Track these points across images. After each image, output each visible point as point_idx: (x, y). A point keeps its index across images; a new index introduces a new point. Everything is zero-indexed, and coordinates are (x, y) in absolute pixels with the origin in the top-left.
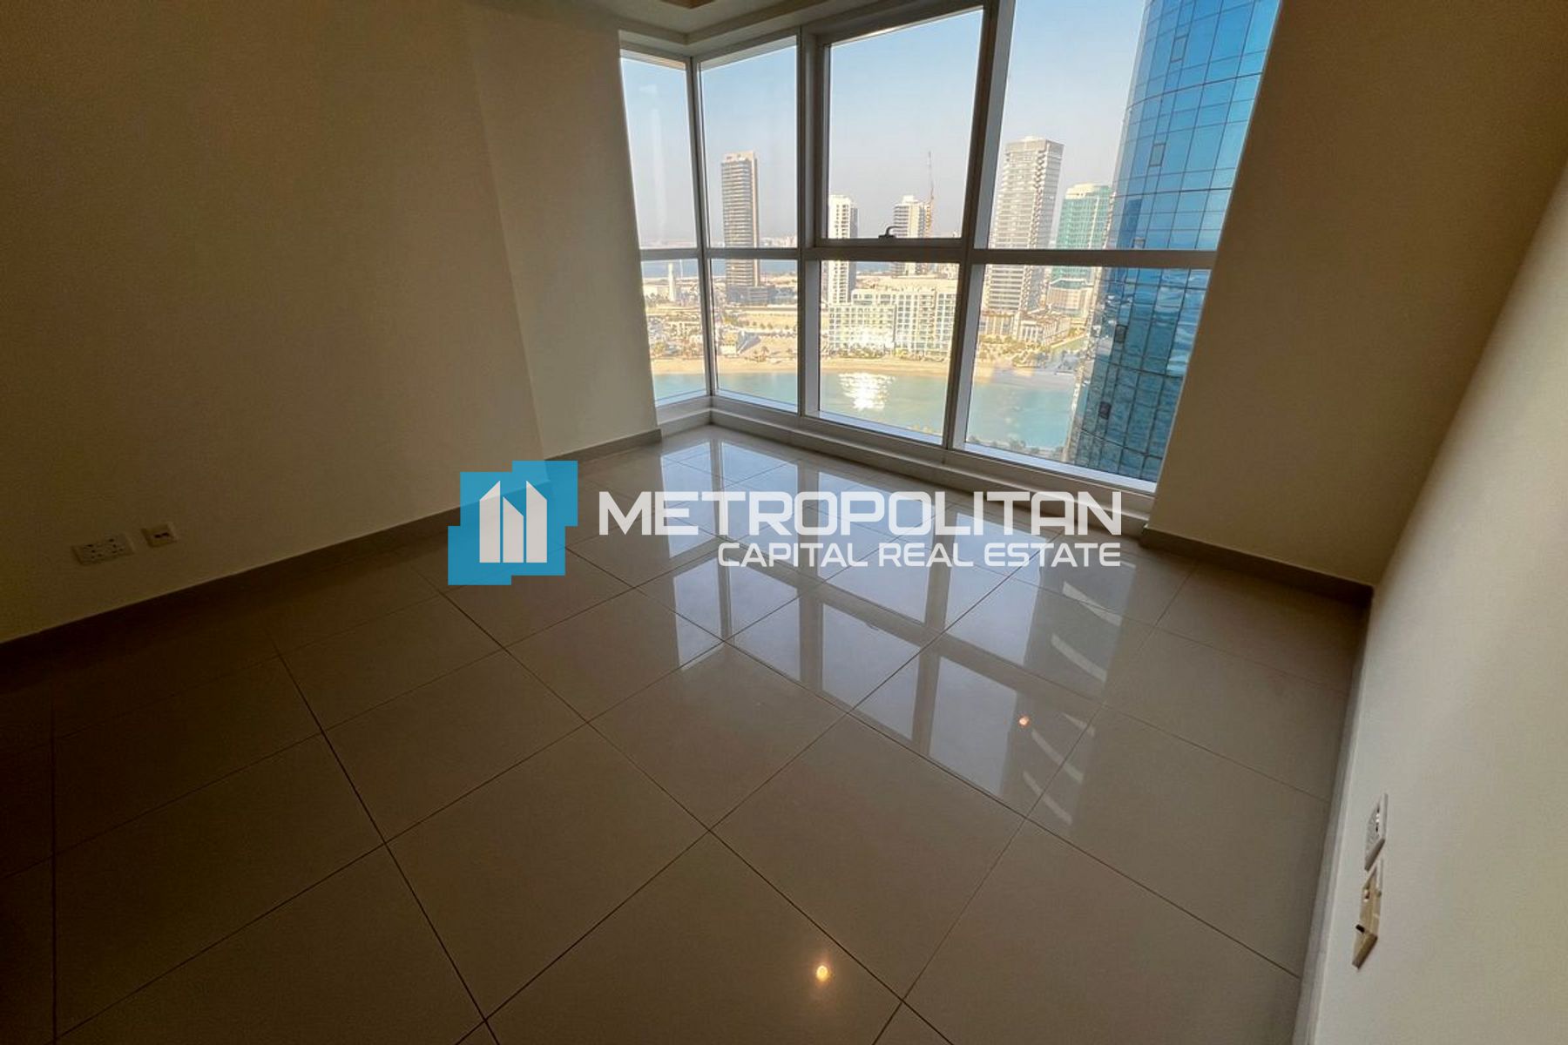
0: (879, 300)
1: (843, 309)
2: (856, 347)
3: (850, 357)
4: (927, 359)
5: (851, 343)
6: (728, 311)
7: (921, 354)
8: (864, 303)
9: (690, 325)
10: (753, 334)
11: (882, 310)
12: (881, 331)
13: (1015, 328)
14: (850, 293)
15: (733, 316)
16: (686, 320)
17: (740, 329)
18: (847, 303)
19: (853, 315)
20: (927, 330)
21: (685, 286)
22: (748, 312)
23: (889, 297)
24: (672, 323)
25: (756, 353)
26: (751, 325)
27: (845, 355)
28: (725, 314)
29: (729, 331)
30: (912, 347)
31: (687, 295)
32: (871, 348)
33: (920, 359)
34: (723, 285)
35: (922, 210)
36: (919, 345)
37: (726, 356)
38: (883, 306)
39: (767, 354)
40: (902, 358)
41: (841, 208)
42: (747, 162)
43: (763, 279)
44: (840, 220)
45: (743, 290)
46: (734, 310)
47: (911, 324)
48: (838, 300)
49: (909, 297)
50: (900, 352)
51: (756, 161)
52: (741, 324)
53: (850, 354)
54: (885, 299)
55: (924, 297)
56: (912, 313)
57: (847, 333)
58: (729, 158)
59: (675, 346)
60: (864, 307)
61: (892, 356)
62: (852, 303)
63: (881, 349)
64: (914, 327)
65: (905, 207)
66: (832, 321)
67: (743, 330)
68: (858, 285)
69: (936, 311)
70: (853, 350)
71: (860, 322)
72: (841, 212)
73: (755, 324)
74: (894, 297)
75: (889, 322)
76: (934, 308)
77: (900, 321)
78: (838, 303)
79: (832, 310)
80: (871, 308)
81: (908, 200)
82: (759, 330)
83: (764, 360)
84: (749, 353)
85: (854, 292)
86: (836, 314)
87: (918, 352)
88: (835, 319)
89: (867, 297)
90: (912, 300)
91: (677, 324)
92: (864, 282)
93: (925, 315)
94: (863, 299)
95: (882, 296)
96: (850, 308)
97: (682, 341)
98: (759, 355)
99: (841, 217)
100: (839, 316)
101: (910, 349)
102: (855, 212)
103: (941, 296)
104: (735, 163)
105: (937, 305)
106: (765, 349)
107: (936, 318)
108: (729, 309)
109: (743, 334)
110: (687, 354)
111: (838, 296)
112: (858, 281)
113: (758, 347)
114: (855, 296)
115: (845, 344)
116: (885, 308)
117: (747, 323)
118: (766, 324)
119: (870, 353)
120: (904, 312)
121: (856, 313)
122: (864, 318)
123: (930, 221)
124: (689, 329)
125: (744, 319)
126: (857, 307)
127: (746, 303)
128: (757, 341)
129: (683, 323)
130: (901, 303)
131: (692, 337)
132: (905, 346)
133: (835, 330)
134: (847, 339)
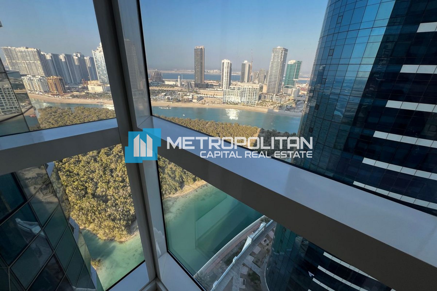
0: (237, 89)
1: (227, 91)
2: (230, 102)
4: (250, 106)
5: (229, 100)
6: (195, 90)
7: (248, 104)
8: (233, 90)
10: (202, 97)
11: (238, 92)
12: (237, 97)
13: (274, 98)
15: (196, 91)
17: (198, 95)
18: (228, 89)
20: (250, 98)
21: (183, 82)
22: (200, 90)
23: (240, 88)
24: (179, 93)
25: (202, 102)
26: (201, 94)
27: (227, 104)
28: (194, 91)
29: (195, 96)
30: (246, 102)
31: (183, 85)
32: (235, 102)
33: (248, 106)
34: (194, 82)
35: (249, 65)
36: (248, 102)
37: (194, 102)
38: (238, 91)
39: (205, 102)
40: (243, 105)
41: (227, 63)
42: (202, 49)
43: (205, 81)
44: (227, 66)
45: (199, 84)
46: (197, 90)
47: (246, 96)
49: (245, 88)
50: (243, 104)
51: (204, 49)
53: (229, 104)
54: (239, 89)
55: (250, 89)
56: (246, 93)
57: (228, 97)
58: (196, 47)
59: (180, 99)
60: (233, 91)
61: (240, 104)
63: (237, 102)
64: (247, 97)
65: (245, 64)
66: (224, 94)
67: (199, 95)
68: (231, 84)
69: (253, 93)
70: (229, 103)
71: (232, 95)
72: (227, 64)
73: (202, 94)
74: (241, 88)
75: (240, 95)
76: (252, 92)
77: (243, 95)
78: (226, 89)
79: (224, 91)
80: (235, 91)
81: (246, 62)
82: (204, 96)
83: (204, 104)
84: (200, 102)
85: (230, 86)
87: (247, 104)
88: (225, 93)
89: (234, 88)
90: (246, 89)
92: (233, 83)
93: (250, 94)
95: (238, 88)
96: (229, 91)
97: (182, 98)
99: (227, 65)
100: (226, 93)
101: (245, 103)
102: (231, 64)
103: (254, 89)
104: (198, 49)
105: (253, 91)
107: (252, 94)
108: (195, 89)
109: (199, 96)
110: (183, 101)
111: (226, 87)
112: (231, 83)
114: (231, 88)
115: (227, 101)
116: (239, 91)
117: (200, 93)
118: (205, 94)
119: (234, 104)
120: (244, 93)
121: (231, 92)
122: (233, 94)
123: (251, 68)
124: (184, 94)
125: (199, 92)
126: (231, 91)
127: (200, 88)
128: (203, 99)
129: (182, 92)
130: (243, 90)
131: (185, 97)
132: (244, 102)
133: (225, 97)
134: (228, 99)
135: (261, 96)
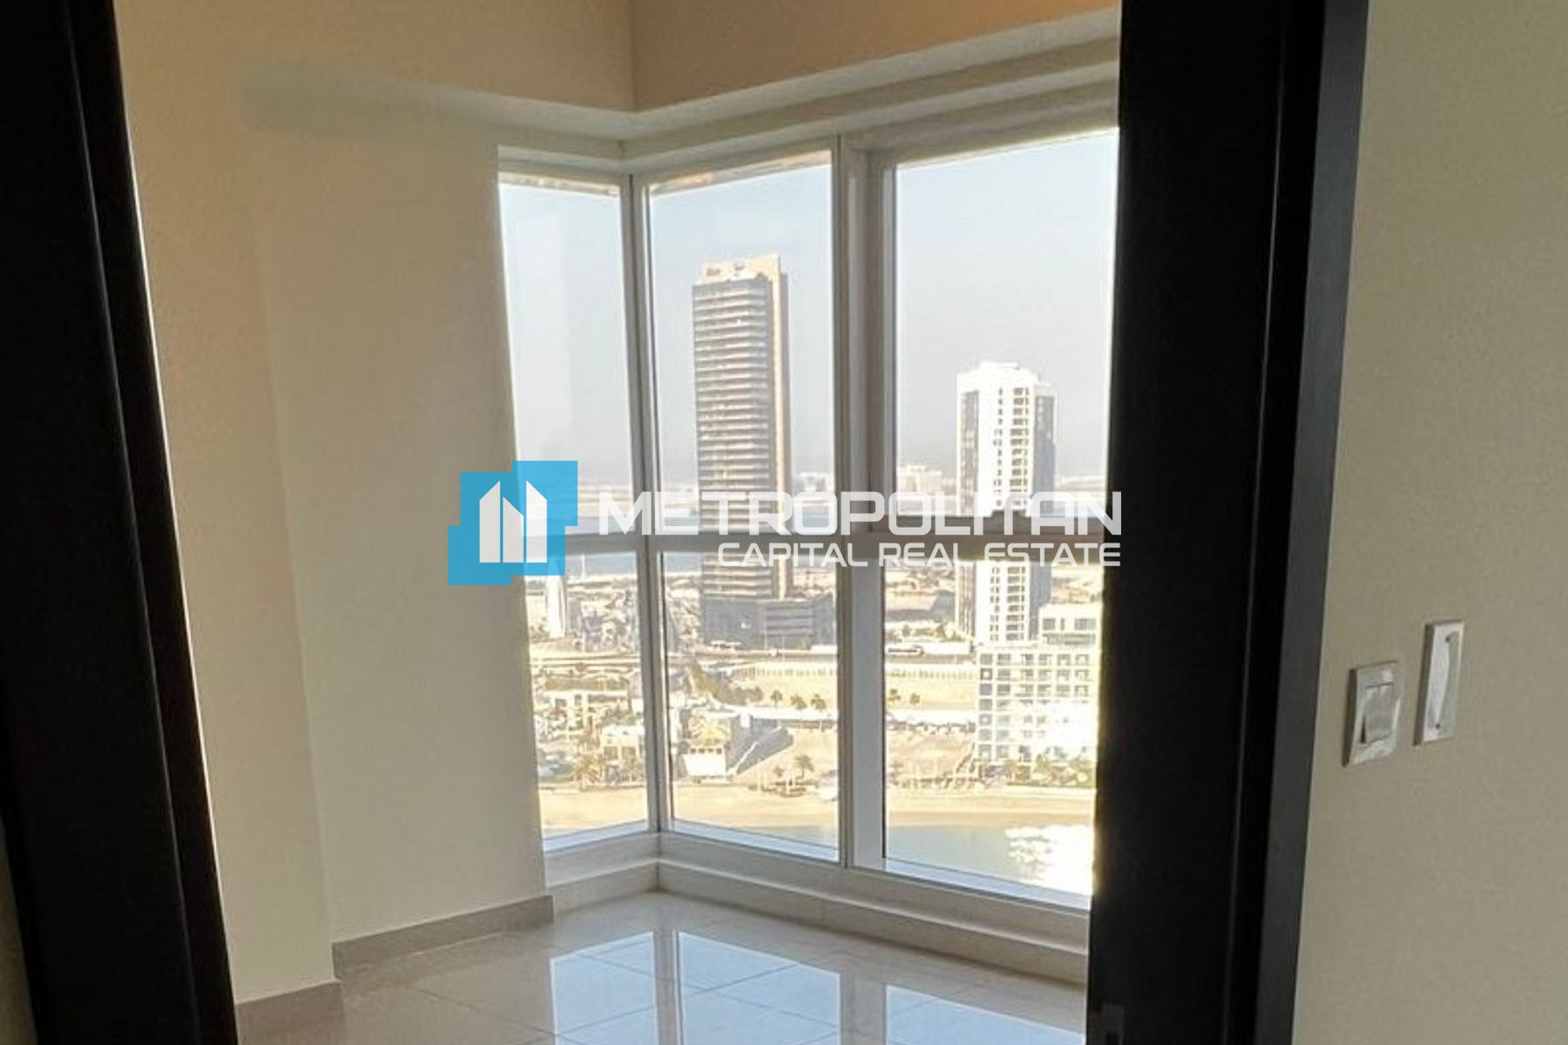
1: (1017, 657)
2: (1052, 756)
3: (1035, 784)
6: (705, 664)
9: (603, 699)
10: (773, 723)
14: (1034, 612)
15: (719, 675)
16: (594, 685)
17: (737, 710)
18: (1026, 642)
19: (1043, 673)
21: (590, 597)
22: (759, 665)
24: (553, 695)
25: (779, 772)
26: (767, 699)
27: (1024, 777)
28: (697, 670)
29: (709, 715)
31: (596, 620)
34: (694, 594)
37: (698, 780)
39: (808, 775)
41: (1009, 397)
42: (761, 281)
43: (799, 580)
44: (1008, 425)
45: (746, 607)
46: (723, 659)
48: (1003, 632)
51: (783, 279)
52: (740, 697)
53: (1035, 777)
57: (1028, 719)
58: (710, 273)
59: (562, 754)
60: (1073, 652)
62: (1041, 640)
66: (985, 689)
67: (747, 712)
68: (1056, 590)
70: (1043, 764)
71: (1063, 690)
72: (1009, 406)
73: (776, 696)
78: (1003, 641)
79: (987, 658)
82: (790, 713)
83: (800, 791)
84: (762, 772)
85: (1045, 612)
86: (995, 667)
88: (995, 683)
89: (1080, 625)
91: (568, 696)
92: (1073, 584)
94: (1070, 628)
96: (1036, 653)
97: (582, 741)
98: (786, 778)
99: (1008, 417)
100: (1005, 674)
104: (728, 285)
106: (804, 762)
108: (709, 656)
109: (745, 723)
110: (593, 776)
111: (1003, 623)
112: (1059, 582)
113: (785, 758)
114: (1049, 623)
115: (1022, 749)
117: (757, 694)
118: (807, 701)
121: (1053, 665)
122: (1073, 681)
124: (601, 710)
125: (746, 684)
126: (1055, 650)
127: (752, 641)
128: (784, 741)
129: (585, 694)
131: (606, 730)
133: (995, 713)
134: (1028, 734)
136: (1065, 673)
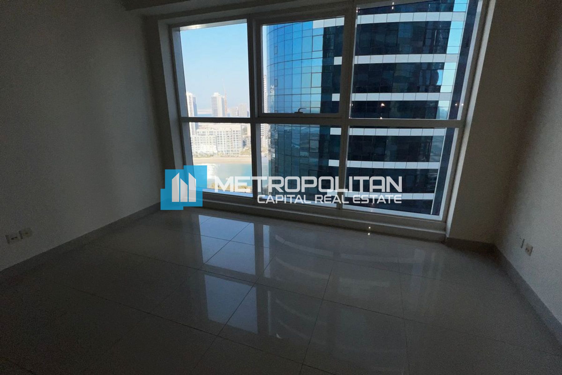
0: (209, 134)
1: (193, 137)
3: (199, 157)
4: (232, 156)
5: (199, 152)
7: (229, 154)
8: (202, 135)
11: (210, 138)
12: (211, 146)
13: (264, 142)
14: (196, 131)
18: (195, 135)
19: (198, 140)
20: (230, 145)
23: (212, 132)
27: (197, 156)
30: (225, 152)
32: (208, 153)
33: (229, 156)
35: (222, 99)
36: (227, 151)
38: (210, 136)
40: (221, 156)
47: (223, 143)
49: (221, 132)
50: (220, 154)
53: (199, 156)
54: (211, 133)
55: (227, 132)
56: (223, 138)
57: (196, 147)
60: (202, 137)
61: (217, 156)
62: (197, 135)
63: (212, 153)
64: (225, 144)
65: (215, 97)
68: (199, 127)
69: (233, 137)
70: (200, 154)
71: (202, 143)
74: (215, 132)
75: (214, 142)
76: (232, 136)
77: (219, 141)
80: (206, 137)
81: (216, 94)
85: (198, 130)
87: (227, 154)
89: (203, 132)
90: (223, 133)
92: (203, 126)
93: (228, 139)
94: (202, 133)
95: (210, 132)
96: (197, 137)
101: (224, 153)
102: (194, 98)
103: (234, 131)
105: (233, 135)
107: (233, 139)
114: (198, 132)
115: (196, 152)
116: (212, 136)
119: (208, 155)
120: (220, 138)
121: (200, 139)
123: (226, 103)
126: (199, 137)
130: (218, 134)
132: (222, 152)
134: (197, 150)
135: (246, 141)
136: (202, 140)
